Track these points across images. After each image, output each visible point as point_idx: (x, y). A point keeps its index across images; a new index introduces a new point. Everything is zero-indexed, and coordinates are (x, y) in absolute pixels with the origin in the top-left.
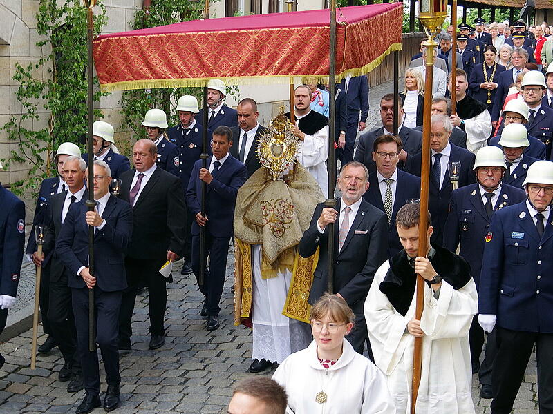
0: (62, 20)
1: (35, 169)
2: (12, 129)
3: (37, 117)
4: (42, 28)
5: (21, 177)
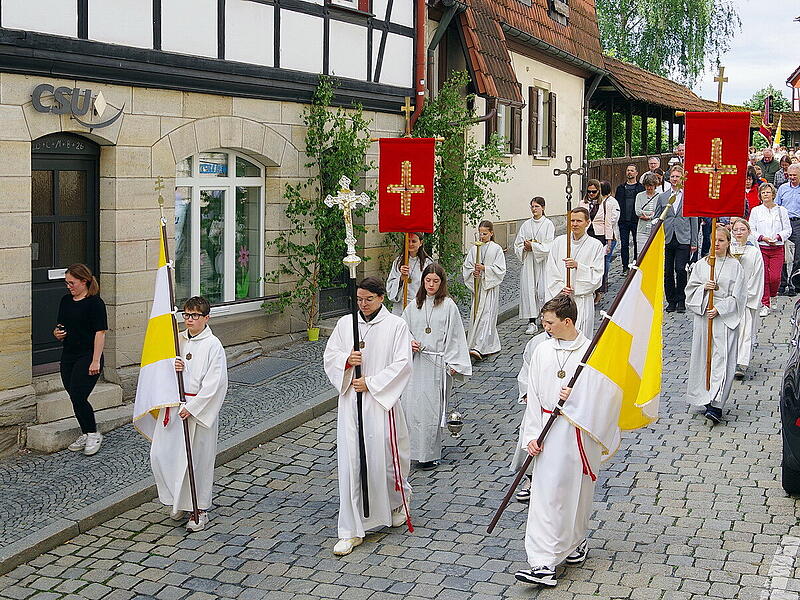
1: (302, 281)
2: (281, 244)
3: (305, 232)
4: (310, 151)
5: (289, 288)
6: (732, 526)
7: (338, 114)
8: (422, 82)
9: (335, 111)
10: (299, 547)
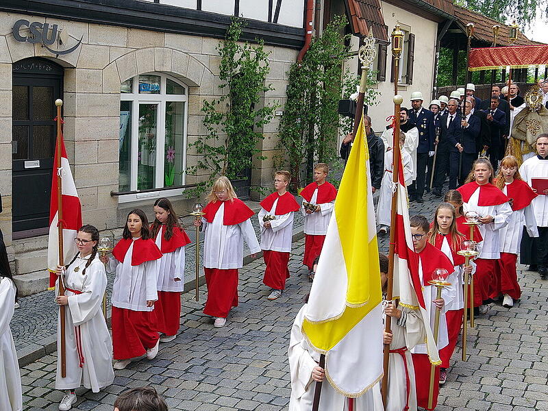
0: (237, 70)
1: (214, 174)
2: (199, 146)
3: (217, 138)
4: (223, 75)
5: (205, 179)
6: (532, 365)
7: (245, 47)
8: (311, 24)
9: (242, 45)
10: (206, 369)
